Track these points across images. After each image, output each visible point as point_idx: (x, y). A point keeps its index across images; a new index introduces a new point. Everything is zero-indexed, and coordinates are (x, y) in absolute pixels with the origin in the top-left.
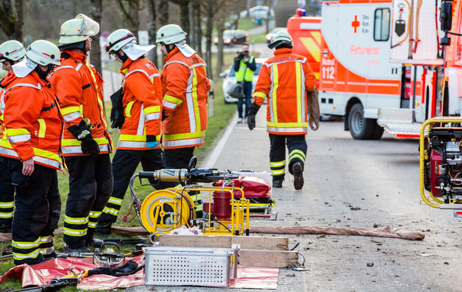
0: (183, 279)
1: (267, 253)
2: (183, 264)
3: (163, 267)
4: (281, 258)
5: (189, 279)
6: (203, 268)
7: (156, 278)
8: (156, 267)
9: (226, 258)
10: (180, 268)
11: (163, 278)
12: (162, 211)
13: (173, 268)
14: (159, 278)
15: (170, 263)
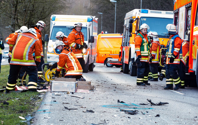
0: (62, 90)
1: (85, 86)
2: (62, 85)
3: (56, 86)
4: (89, 87)
5: (64, 90)
6: (68, 87)
7: (54, 89)
8: (54, 86)
9: (75, 84)
10: (61, 86)
11: (56, 89)
12: (52, 75)
13: (59, 86)
14: (55, 89)
15: (58, 85)
